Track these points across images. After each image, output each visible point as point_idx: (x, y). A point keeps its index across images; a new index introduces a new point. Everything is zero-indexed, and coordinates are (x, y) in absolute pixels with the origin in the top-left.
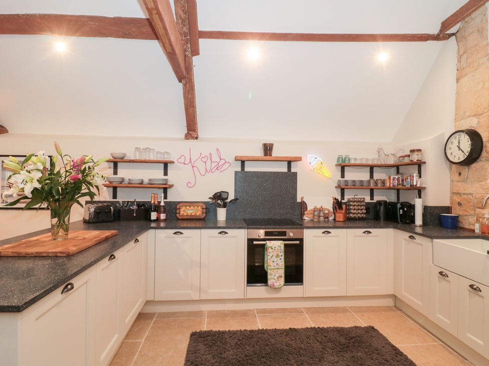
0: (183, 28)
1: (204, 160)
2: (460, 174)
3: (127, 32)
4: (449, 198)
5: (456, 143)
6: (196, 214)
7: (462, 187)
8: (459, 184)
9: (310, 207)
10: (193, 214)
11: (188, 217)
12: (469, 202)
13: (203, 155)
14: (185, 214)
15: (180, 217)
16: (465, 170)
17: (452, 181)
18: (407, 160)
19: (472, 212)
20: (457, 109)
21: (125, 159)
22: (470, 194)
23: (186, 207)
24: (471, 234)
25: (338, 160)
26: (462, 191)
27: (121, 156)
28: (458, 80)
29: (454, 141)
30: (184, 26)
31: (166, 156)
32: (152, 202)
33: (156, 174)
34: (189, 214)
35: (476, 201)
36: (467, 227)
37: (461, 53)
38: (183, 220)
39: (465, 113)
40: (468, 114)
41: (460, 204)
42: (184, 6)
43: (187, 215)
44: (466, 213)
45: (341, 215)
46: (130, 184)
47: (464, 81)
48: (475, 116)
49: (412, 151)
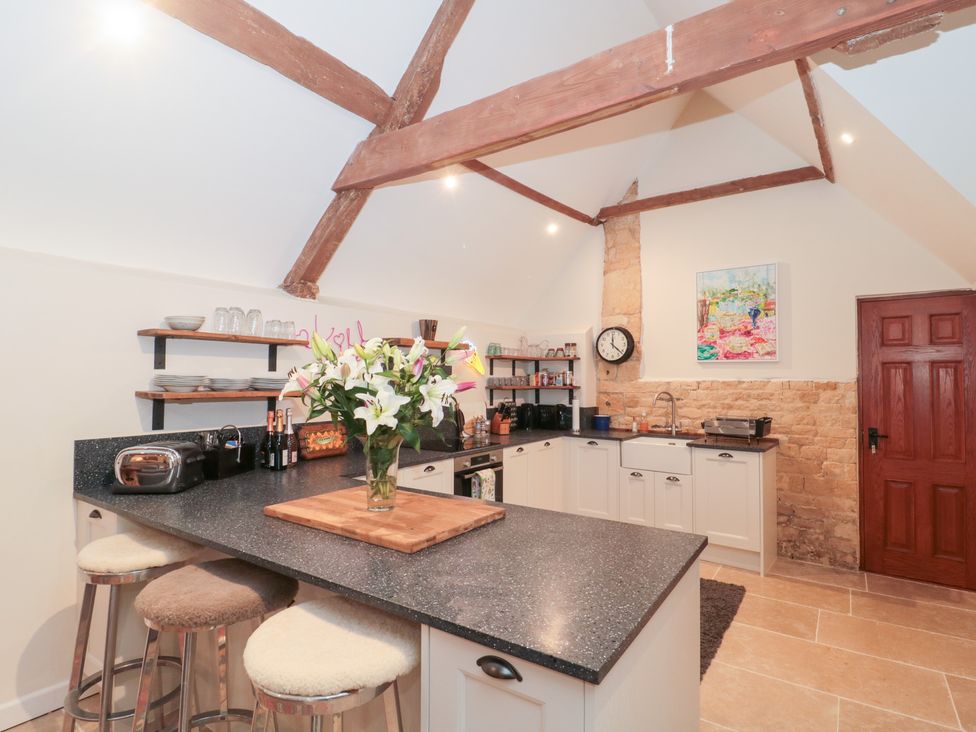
0: (404, 115)
1: (339, 341)
2: (608, 372)
3: (310, 76)
4: (595, 398)
5: (609, 340)
6: (334, 446)
7: (611, 387)
8: (607, 383)
9: (468, 419)
10: (330, 447)
11: (323, 454)
12: (619, 402)
13: (336, 333)
14: (317, 448)
15: (309, 456)
16: (614, 369)
17: (598, 380)
18: (560, 355)
19: (622, 412)
20: (605, 303)
21: (200, 330)
22: (621, 393)
23: (316, 434)
24: (628, 434)
25: (489, 350)
26: (610, 390)
27: (191, 323)
28: (605, 273)
29: (608, 337)
30: (409, 112)
31: (276, 329)
32: (270, 429)
33: (250, 367)
34: (324, 448)
35: (627, 400)
36: (616, 426)
37: (610, 246)
38: (315, 459)
39: (614, 309)
40: (617, 311)
41: (608, 404)
42: (423, 86)
43: (321, 450)
44: (614, 413)
45: (507, 426)
46: (213, 390)
47: (613, 275)
48: (625, 314)
49: (567, 345)
